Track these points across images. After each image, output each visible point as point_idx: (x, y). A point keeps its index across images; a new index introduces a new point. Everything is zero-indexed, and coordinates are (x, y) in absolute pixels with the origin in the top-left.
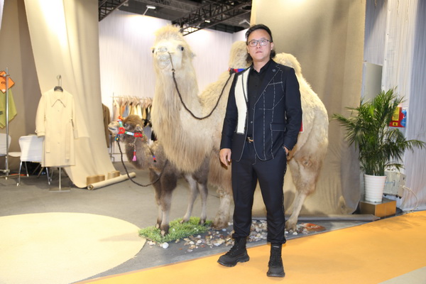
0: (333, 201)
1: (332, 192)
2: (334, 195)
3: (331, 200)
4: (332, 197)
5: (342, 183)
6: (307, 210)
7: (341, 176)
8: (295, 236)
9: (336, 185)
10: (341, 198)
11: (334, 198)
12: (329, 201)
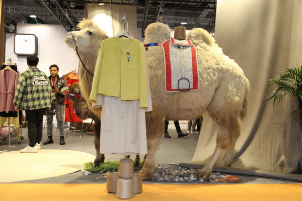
0: (272, 159)
1: (273, 151)
2: (275, 154)
3: (271, 157)
4: (273, 156)
5: (285, 143)
6: (243, 165)
7: (285, 136)
8: (201, 182)
9: (278, 144)
10: (283, 158)
11: (274, 157)
12: (268, 159)
